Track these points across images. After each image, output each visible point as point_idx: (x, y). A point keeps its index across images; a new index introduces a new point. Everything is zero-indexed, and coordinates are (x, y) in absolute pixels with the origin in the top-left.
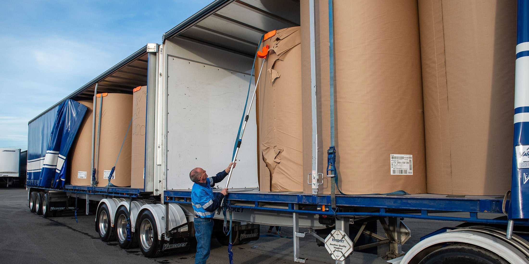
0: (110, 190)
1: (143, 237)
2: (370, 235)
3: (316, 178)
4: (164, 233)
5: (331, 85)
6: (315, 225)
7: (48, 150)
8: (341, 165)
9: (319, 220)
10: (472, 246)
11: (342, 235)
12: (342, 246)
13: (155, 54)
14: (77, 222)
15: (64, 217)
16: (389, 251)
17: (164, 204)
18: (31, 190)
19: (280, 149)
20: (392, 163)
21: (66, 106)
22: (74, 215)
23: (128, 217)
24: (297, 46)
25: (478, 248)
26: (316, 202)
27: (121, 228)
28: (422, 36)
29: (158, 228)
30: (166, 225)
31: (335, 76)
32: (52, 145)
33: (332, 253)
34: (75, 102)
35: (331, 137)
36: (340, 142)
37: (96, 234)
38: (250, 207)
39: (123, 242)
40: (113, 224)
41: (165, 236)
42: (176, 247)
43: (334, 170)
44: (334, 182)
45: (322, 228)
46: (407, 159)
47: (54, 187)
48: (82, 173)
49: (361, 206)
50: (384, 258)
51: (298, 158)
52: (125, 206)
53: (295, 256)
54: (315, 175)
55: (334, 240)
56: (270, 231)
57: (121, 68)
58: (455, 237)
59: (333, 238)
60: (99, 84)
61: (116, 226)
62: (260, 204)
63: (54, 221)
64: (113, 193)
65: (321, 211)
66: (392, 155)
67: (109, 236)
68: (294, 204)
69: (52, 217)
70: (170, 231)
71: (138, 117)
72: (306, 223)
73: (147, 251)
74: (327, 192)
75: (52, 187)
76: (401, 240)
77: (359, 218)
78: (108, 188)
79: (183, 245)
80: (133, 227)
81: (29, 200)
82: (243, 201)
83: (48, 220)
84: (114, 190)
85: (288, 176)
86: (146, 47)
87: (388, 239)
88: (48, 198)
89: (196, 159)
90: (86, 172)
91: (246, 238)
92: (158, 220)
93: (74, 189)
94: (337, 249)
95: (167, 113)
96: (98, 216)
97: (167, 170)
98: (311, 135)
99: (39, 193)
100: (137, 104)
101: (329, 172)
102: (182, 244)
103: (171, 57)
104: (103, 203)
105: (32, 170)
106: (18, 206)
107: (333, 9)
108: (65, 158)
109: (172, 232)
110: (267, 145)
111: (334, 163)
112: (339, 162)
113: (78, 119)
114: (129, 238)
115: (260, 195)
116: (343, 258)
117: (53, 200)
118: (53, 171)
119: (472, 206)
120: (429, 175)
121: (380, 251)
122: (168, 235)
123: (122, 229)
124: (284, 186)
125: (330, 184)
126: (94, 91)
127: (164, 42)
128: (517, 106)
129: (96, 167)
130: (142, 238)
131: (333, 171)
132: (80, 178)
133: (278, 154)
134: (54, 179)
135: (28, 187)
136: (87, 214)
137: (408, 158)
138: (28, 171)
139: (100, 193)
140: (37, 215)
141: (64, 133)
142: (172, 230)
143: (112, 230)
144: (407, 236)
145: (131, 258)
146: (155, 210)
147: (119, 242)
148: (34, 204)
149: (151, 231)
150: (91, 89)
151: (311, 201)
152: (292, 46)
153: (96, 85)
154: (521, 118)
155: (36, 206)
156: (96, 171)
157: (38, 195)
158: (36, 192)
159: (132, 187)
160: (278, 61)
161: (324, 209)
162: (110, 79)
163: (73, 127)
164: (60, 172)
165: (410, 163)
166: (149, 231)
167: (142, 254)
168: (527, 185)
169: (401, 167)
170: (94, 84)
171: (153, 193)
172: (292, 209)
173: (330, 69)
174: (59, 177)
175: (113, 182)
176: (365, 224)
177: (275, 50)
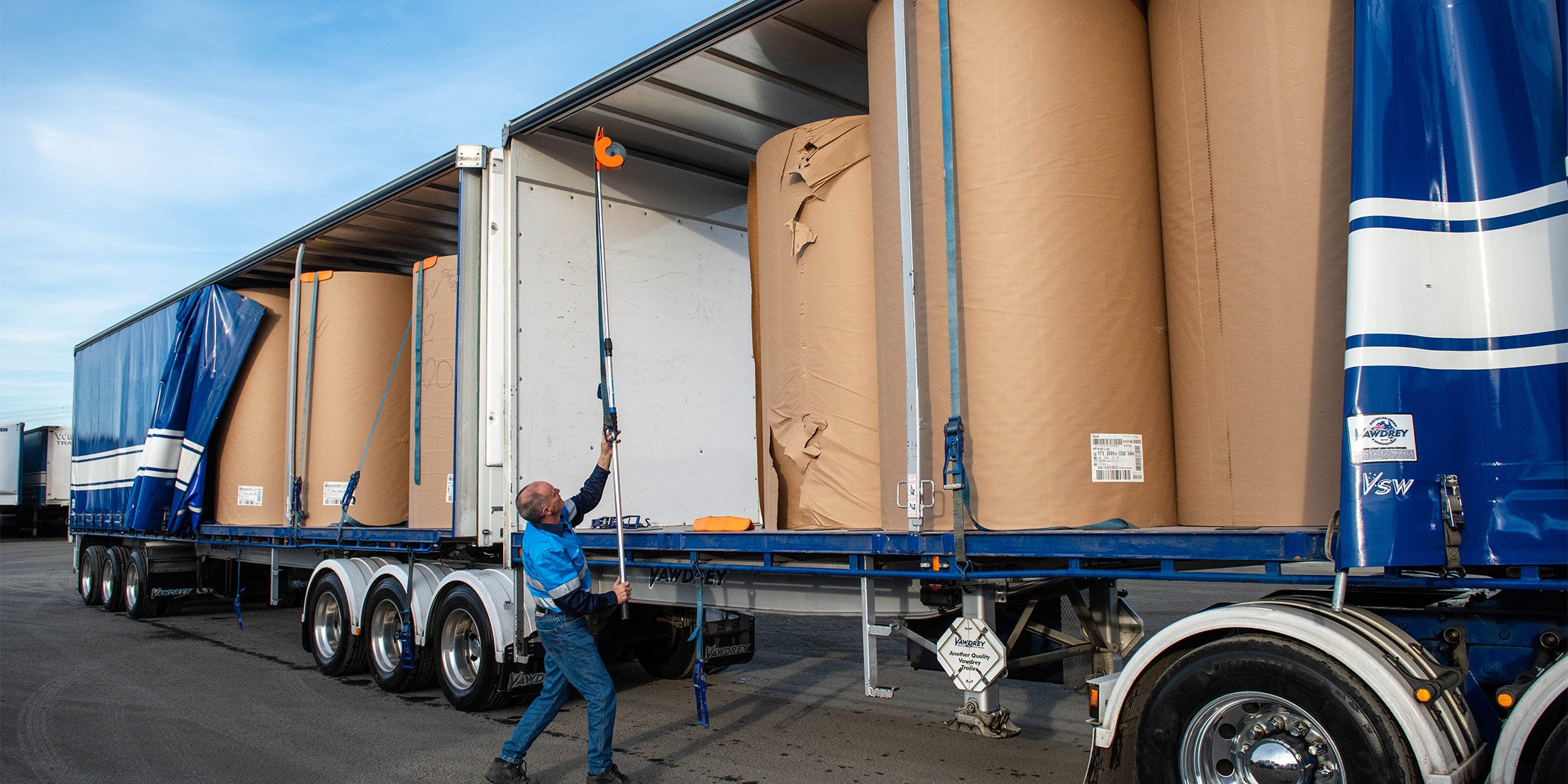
0: (348, 535)
1: (449, 657)
2: (1045, 635)
3: (918, 493)
4: (513, 644)
5: (949, 270)
6: (911, 610)
7: (151, 428)
8: (975, 460)
9: (921, 595)
11: (979, 630)
12: (980, 657)
13: (477, 172)
14: (241, 627)
15: (192, 617)
16: (1093, 673)
17: (512, 568)
18: (85, 543)
19: (818, 421)
20: (1095, 454)
21: (205, 303)
22: (232, 610)
23: (404, 605)
24: (859, 164)
26: (917, 549)
27: (380, 637)
29: (495, 631)
30: (518, 622)
31: (958, 249)
32: (163, 414)
33: (955, 675)
34: (230, 293)
35: (952, 395)
36: (972, 407)
37: (305, 658)
38: (750, 569)
39: (391, 675)
40: (358, 626)
41: (516, 651)
43: (960, 472)
44: (960, 500)
45: (928, 617)
46: (1130, 444)
47: (170, 530)
48: (251, 492)
49: (1026, 555)
50: (1081, 691)
51: (864, 442)
52: (392, 576)
53: (867, 681)
54: (915, 485)
55: (960, 642)
57: (377, 205)
59: (958, 639)
60: (308, 245)
61: (366, 631)
62: (776, 558)
63: (165, 627)
64: (358, 543)
65: (929, 571)
66: (1094, 436)
67: (347, 659)
68: (863, 555)
69: (155, 617)
70: (527, 638)
71: (430, 339)
72: (888, 606)
73: (462, 695)
74: (945, 525)
75: (161, 530)
76: (1120, 645)
77: (1018, 589)
78: (342, 530)
80: (420, 632)
81: (77, 571)
82: (732, 552)
83: (146, 624)
84: (359, 535)
85: (840, 490)
86: (453, 153)
87: (1090, 643)
88: (143, 562)
89: (592, 448)
90: (262, 488)
91: (721, 657)
92: (495, 610)
93: (232, 536)
94: (966, 665)
96: (312, 605)
97: (519, 478)
99: (112, 549)
100: (426, 303)
101: (950, 477)
103: (527, 182)
104: (327, 571)
105: (88, 485)
106: (37, 588)
107: (952, 89)
108: (201, 449)
110: (785, 413)
111: (961, 456)
112: (971, 453)
113: (237, 340)
114: (408, 663)
115: (777, 537)
116: (982, 686)
117: (159, 568)
118: (168, 485)
119: (1269, 548)
120: (1181, 481)
121: (1070, 674)
122: (523, 650)
123: (384, 641)
124: (830, 515)
125: (950, 507)
126: (295, 264)
127: (508, 143)
128: (1350, 332)
129: (301, 473)
130: (446, 660)
131: (959, 474)
132: (243, 504)
133: (813, 435)
134: (170, 509)
135: (75, 533)
136: (274, 602)
137: (1131, 442)
138: (75, 487)
139: (314, 545)
140: (106, 611)
141: (200, 380)
142: (531, 635)
143: (353, 643)
144: (1135, 634)
145: (420, 714)
146: (484, 584)
147: (377, 676)
148: (96, 582)
149: (472, 640)
150: (286, 258)
151: (905, 547)
152: (845, 165)
153: (298, 249)
154: (1358, 358)
155: (103, 587)
156: (301, 484)
157: (109, 556)
158: (100, 548)
159: (411, 526)
160: (811, 200)
161: (937, 565)
162: (338, 232)
163: (223, 362)
164: (187, 490)
165: (1138, 454)
166: (466, 641)
167: (446, 702)
168: (1370, 499)
169: (1115, 464)
170: (294, 246)
171: (475, 539)
172: (859, 568)
173: (948, 233)
174: (183, 503)
175: (355, 513)
176: (1033, 603)
177: (804, 173)
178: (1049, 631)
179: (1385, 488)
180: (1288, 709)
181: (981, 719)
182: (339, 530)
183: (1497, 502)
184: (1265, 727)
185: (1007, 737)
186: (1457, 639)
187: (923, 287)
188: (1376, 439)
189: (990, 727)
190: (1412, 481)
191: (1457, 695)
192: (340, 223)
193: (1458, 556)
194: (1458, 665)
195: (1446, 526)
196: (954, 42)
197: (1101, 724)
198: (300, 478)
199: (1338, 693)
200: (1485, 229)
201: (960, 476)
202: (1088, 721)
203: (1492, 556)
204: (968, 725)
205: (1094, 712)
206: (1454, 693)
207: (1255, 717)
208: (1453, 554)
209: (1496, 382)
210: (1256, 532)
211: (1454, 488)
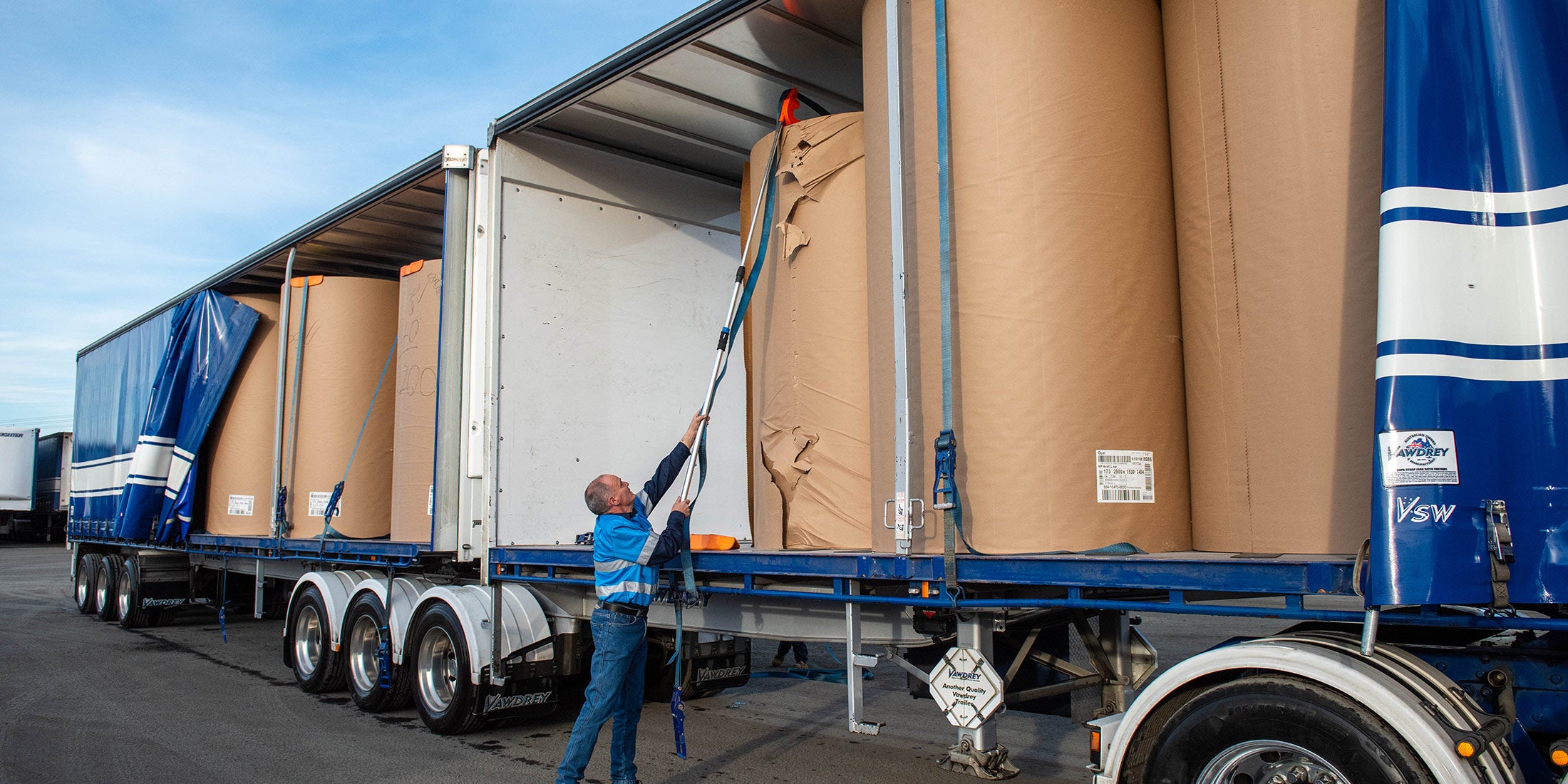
0: (330, 548)
1: (427, 678)
2: (1051, 665)
3: (907, 513)
4: (489, 665)
5: (942, 273)
6: (904, 637)
7: (142, 434)
9: (914, 622)
10: (1293, 678)
11: (974, 661)
12: (975, 690)
13: (464, 173)
14: (225, 640)
15: (183, 628)
16: (1102, 707)
17: (490, 584)
18: (83, 550)
19: (809, 434)
20: (1101, 472)
21: (200, 309)
22: (217, 622)
23: (383, 622)
24: (853, 164)
25: (1308, 683)
26: (906, 574)
27: (360, 654)
28: (1175, 149)
29: (472, 652)
30: (495, 642)
31: (953, 249)
32: (154, 421)
33: (948, 709)
34: (224, 298)
35: (944, 406)
36: (967, 420)
37: (286, 674)
38: (730, 591)
39: (368, 694)
40: (337, 642)
41: (492, 672)
42: (522, 704)
43: (952, 489)
44: (952, 522)
45: (921, 646)
46: (1139, 461)
47: (159, 538)
48: (241, 501)
49: (1022, 582)
51: (856, 457)
52: (372, 591)
53: (851, 716)
54: (903, 504)
55: (954, 674)
56: (778, 662)
57: (366, 208)
58: (1251, 657)
59: (952, 670)
60: (299, 250)
61: (346, 647)
62: (757, 580)
63: (155, 638)
64: (340, 555)
65: (919, 597)
66: (1099, 453)
67: (326, 677)
68: (849, 579)
69: (147, 627)
70: (505, 658)
71: (415, 346)
72: (879, 632)
73: (438, 717)
74: (935, 549)
75: (151, 539)
76: (1132, 677)
77: (1017, 617)
78: (324, 542)
79: (540, 698)
80: (397, 650)
81: (74, 579)
82: (712, 572)
83: (136, 634)
84: (342, 547)
85: (832, 508)
86: (439, 154)
87: (1099, 675)
88: (135, 571)
89: (577, 460)
90: (253, 497)
91: (713, 680)
92: (472, 629)
93: (220, 547)
94: (961, 699)
95: (500, 336)
96: (294, 620)
97: (499, 491)
98: (893, 400)
99: (108, 558)
100: (411, 309)
101: (940, 496)
102: (536, 696)
103: (513, 183)
104: (309, 584)
105: (86, 491)
106: (37, 595)
107: (948, 79)
108: (192, 457)
109: (511, 662)
110: (775, 425)
111: (953, 473)
112: (964, 470)
113: (230, 348)
114: (385, 681)
115: (758, 558)
116: (977, 722)
117: (151, 577)
118: (157, 494)
119: (1289, 579)
120: (1196, 503)
121: (1078, 707)
122: (500, 672)
123: (363, 658)
124: (820, 534)
125: (941, 529)
126: (285, 269)
127: (492, 143)
128: (1382, 338)
129: (287, 483)
130: (423, 680)
131: (950, 492)
132: (234, 514)
133: (804, 449)
134: (159, 518)
135: (73, 540)
136: (258, 615)
137: (1141, 459)
138: (74, 494)
139: (297, 557)
140: (99, 621)
141: (192, 386)
142: (509, 656)
143: (333, 659)
144: (1148, 666)
145: (394, 737)
146: (462, 601)
147: (354, 695)
148: (91, 590)
149: (451, 659)
150: (276, 262)
151: (892, 571)
152: (840, 164)
153: (289, 253)
154: (1392, 366)
155: (97, 596)
156: (286, 493)
157: (104, 564)
158: (96, 556)
159: (393, 539)
160: (804, 201)
161: (926, 592)
162: (329, 236)
163: (216, 368)
164: (177, 498)
165: (1148, 473)
166: (444, 660)
167: (423, 725)
168: (1405, 527)
169: (1123, 483)
170: (285, 250)
171: (455, 554)
172: (844, 593)
173: (942, 232)
174: (173, 511)
175: (338, 524)
176: (1037, 632)
177: (797, 172)
178: (1055, 661)
179: (1423, 515)
180: (1311, 759)
181: (976, 758)
182: (321, 542)
183: (1551, 531)
184: (1285, 779)
185: (1004, 779)
186: (1503, 682)
187: (916, 291)
188: (1412, 458)
189: (986, 767)
190: (1454, 507)
191: (1504, 747)
192: (331, 226)
193: (1506, 593)
194: (1504, 712)
195: (1492, 558)
196: (952, 30)
197: (1103, 771)
198: (285, 487)
199: (1368, 745)
200: (1534, 223)
201: (952, 494)
202: (1088, 767)
203: (1546, 594)
204: (962, 764)
205: (1095, 757)
206: (1500, 745)
207: (1274, 767)
208: (1500, 590)
209: (1549, 396)
210: (1276, 561)
211: (1502, 515)
